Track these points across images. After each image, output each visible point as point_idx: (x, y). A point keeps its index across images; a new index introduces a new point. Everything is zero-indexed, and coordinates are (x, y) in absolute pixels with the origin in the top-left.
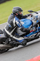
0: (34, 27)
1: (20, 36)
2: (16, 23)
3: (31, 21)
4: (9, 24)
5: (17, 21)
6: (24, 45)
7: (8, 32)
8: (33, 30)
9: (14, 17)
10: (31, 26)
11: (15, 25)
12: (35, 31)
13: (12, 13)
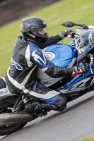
0: (81, 64)
1: (49, 87)
2: (32, 59)
3: (73, 49)
4: (16, 63)
5: (34, 54)
6: (61, 109)
7: (15, 83)
8: (78, 70)
9: (27, 44)
10: (74, 60)
11: (30, 64)
12: (84, 72)
13: (22, 35)
